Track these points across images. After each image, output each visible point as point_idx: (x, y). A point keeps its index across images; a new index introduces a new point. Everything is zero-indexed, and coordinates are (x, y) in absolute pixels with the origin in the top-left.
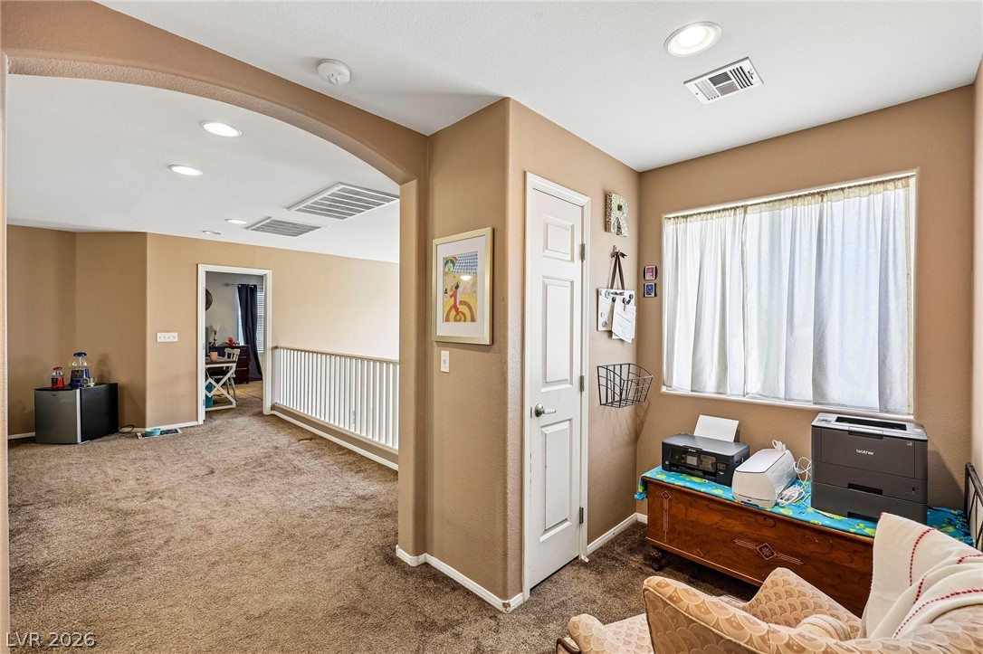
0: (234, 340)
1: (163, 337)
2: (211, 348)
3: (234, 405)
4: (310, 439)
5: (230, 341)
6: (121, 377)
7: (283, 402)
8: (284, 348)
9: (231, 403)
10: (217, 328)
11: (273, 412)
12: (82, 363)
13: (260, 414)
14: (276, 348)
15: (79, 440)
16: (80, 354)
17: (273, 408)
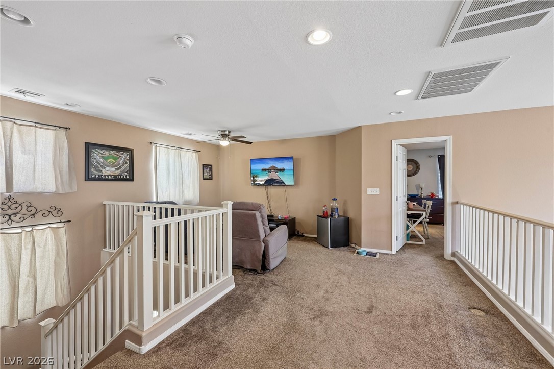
0: (435, 194)
1: (371, 191)
2: (411, 198)
3: (424, 243)
4: (486, 312)
5: (432, 194)
6: (351, 215)
7: (463, 252)
8: (464, 204)
9: (422, 241)
10: (423, 185)
11: (453, 259)
12: (335, 204)
13: (442, 257)
14: (457, 203)
15: (329, 246)
16: (334, 199)
17: (453, 255)
